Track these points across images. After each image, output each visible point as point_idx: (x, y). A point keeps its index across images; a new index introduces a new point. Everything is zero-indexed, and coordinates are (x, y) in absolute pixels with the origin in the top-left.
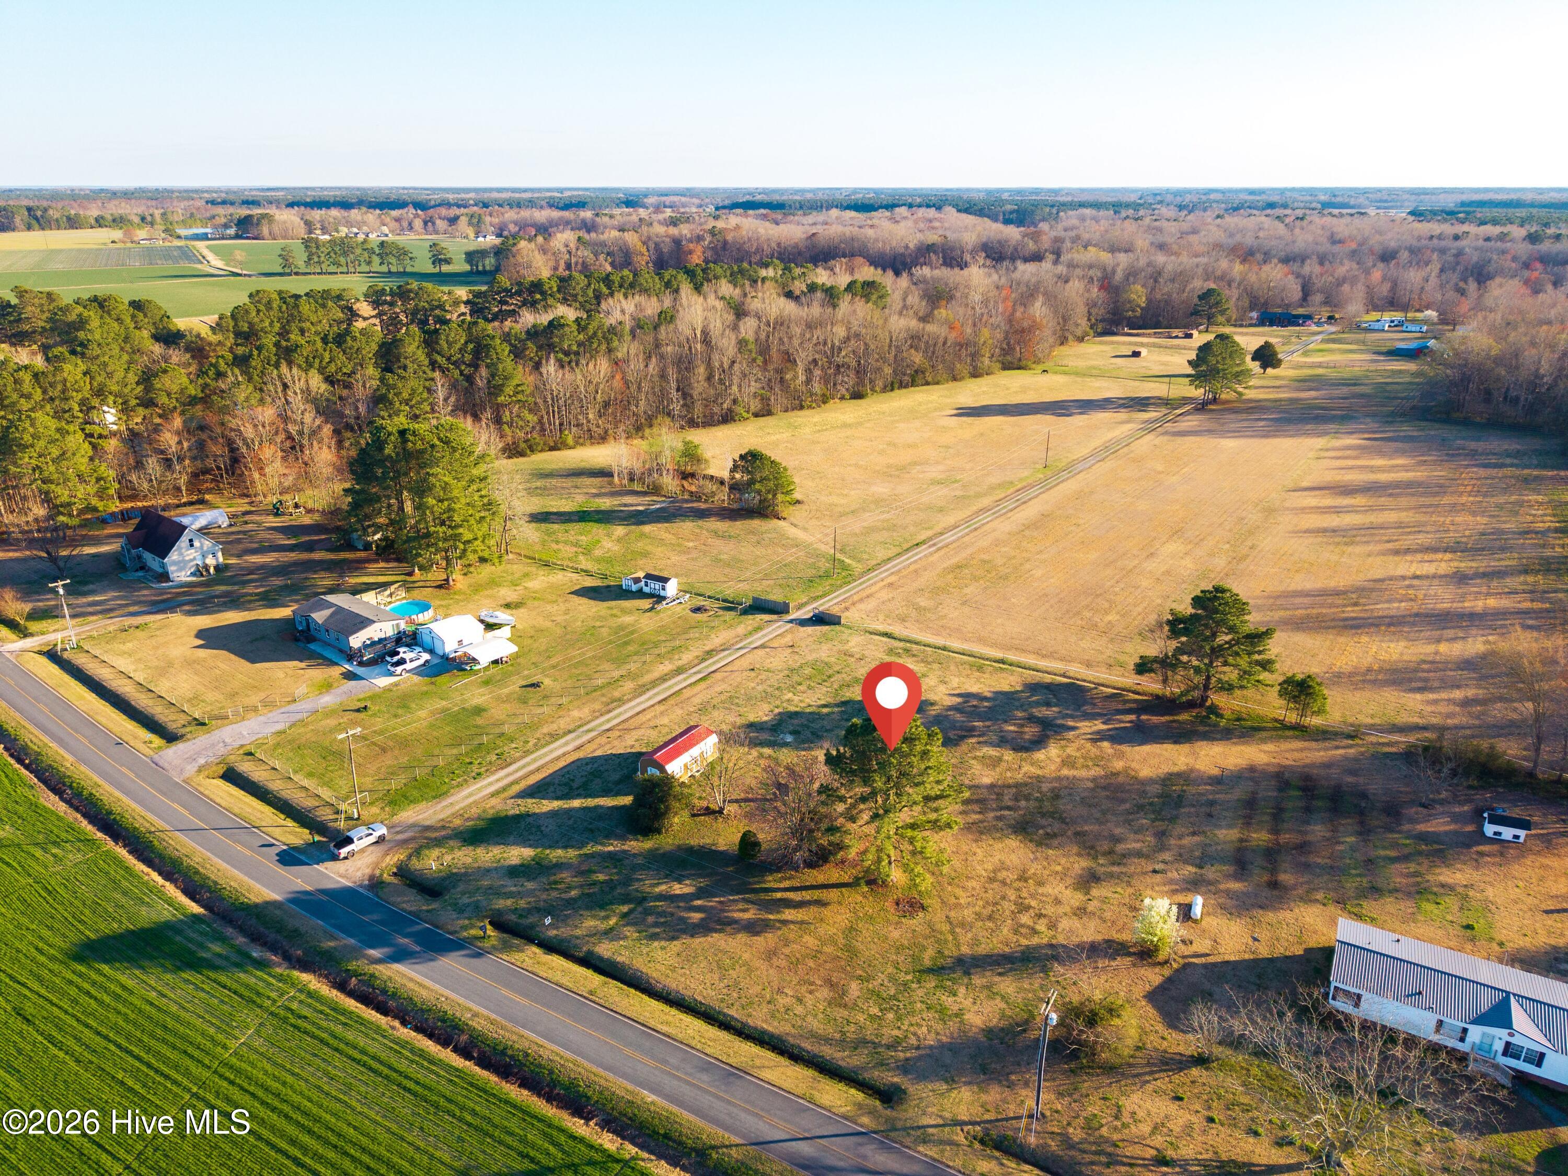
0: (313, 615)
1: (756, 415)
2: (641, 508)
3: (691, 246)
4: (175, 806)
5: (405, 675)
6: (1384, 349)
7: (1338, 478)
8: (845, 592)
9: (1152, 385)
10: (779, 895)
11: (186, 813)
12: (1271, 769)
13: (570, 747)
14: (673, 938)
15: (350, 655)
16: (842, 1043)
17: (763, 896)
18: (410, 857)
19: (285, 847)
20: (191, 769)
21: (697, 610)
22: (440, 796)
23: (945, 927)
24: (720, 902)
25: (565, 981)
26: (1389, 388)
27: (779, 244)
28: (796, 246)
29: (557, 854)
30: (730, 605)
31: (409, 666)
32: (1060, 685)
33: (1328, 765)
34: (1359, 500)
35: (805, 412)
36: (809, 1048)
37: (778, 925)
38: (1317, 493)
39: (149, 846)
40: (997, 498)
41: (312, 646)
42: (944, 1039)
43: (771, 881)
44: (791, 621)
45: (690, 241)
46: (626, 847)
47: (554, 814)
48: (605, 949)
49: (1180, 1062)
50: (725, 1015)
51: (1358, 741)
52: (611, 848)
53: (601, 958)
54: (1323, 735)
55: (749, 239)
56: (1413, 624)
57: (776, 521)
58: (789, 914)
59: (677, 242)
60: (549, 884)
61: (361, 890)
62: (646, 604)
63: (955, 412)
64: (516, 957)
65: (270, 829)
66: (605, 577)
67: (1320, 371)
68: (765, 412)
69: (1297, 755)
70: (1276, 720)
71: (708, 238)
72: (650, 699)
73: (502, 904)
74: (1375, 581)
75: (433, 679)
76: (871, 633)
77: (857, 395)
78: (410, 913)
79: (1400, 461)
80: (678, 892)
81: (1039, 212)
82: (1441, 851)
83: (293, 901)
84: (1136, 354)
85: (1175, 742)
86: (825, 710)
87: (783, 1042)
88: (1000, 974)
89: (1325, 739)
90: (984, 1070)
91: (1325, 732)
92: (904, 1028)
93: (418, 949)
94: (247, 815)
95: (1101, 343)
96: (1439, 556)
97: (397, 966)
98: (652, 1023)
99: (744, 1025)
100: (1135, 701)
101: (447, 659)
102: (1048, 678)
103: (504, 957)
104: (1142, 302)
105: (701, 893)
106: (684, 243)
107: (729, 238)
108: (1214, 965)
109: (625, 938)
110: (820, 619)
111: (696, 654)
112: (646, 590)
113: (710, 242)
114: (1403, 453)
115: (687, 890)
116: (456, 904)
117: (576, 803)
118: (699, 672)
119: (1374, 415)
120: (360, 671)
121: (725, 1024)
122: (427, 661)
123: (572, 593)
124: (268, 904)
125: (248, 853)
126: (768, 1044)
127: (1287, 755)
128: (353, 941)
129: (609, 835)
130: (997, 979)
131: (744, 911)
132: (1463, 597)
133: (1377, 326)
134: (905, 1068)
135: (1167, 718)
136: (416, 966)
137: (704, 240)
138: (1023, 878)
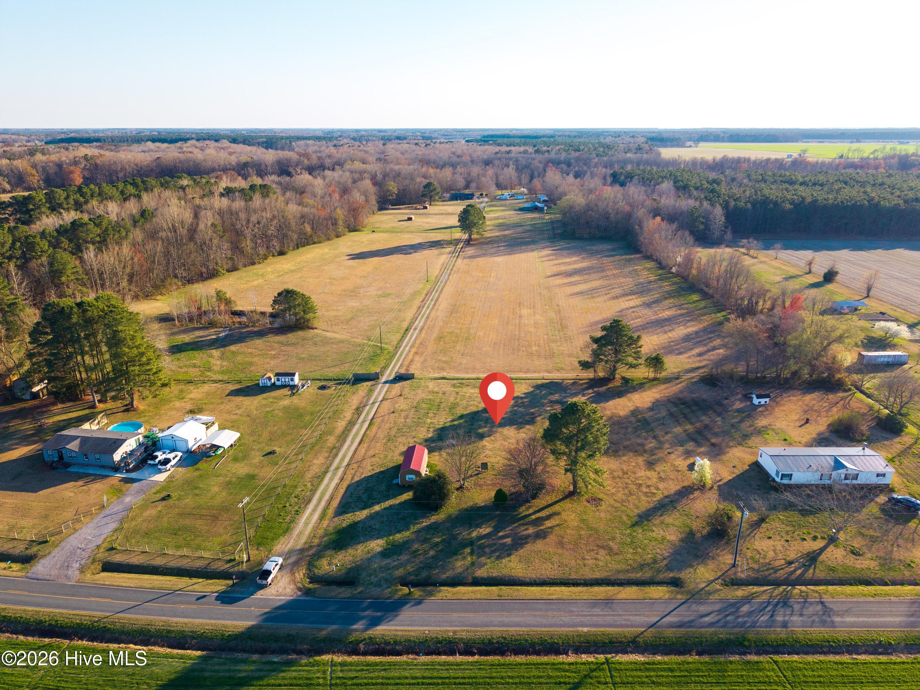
0: (68, 447)
1: (228, 271)
2: (214, 337)
3: (72, 168)
4: (93, 599)
5: (172, 469)
6: (517, 208)
7: (559, 269)
8: (398, 361)
9: (432, 235)
10: (534, 517)
11: (109, 600)
12: (664, 399)
13: (336, 481)
14: (509, 555)
15: (116, 468)
16: (634, 570)
17: (527, 520)
18: (309, 569)
19: (216, 594)
20: (74, 573)
21: (323, 388)
22: (287, 530)
23: (618, 505)
24: (511, 530)
25: (479, 596)
26: (537, 226)
27: (136, 165)
28: (148, 166)
29: (399, 537)
30: (341, 381)
31: (173, 462)
32: (547, 384)
33: (681, 392)
34: (576, 278)
35: (257, 266)
36: (623, 578)
37: (549, 530)
38: (557, 277)
39: (105, 630)
40: (421, 299)
41: (72, 469)
42: (671, 551)
43: (523, 511)
44: (386, 382)
45: (70, 164)
46: (432, 521)
47: (371, 517)
48: (481, 573)
49: (756, 524)
50: (571, 579)
51: (681, 380)
52: (424, 524)
53: (483, 579)
54: (667, 380)
55: (115, 163)
56: (651, 327)
57: (311, 330)
58: (548, 524)
59: (59, 166)
60: (412, 553)
61: (300, 598)
62: (286, 391)
63: (348, 258)
64: (440, 595)
65: (190, 588)
66: (240, 382)
67: (501, 221)
68: (233, 269)
69: (669, 391)
70: (645, 378)
71: (84, 163)
72: (352, 442)
73: (400, 572)
74: (619, 312)
75: (195, 467)
76: (435, 379)
77: (282, 253)
78: (348, 598)
79: (575, 259)
80: (484, 533)
81: (279, 142)
82: (749, 414)
83: (266, 620)
84: (410, 219)
85: (619, 397)
86: (456, 423)
87: (610, 580)
88: (661, 515)
89: (669, 382)
90: (697, 557)
91: (666, 379)
92: (650, 552)
93: (379, 614)
94: (161, 586)
95: (384, 214)
96: (630, 297)
97: (379, 628)
98: (545, 597)
99: (585, 580)
100: (585, 383)
101: (191, 452)
102: (540, 382)
103: (433, 598)
104: (395, 191)
105: (497, 529)
106: (65, 166)
107: (98, 162)
108: (727, 483)
109: (485, 564)
110: (400, 378)
111: (351, 412)
112: (278, 383)
113: (86, 165)
114: (572, 255)
115: (488, 530)
116: (372, 583)
117: (377, 508)
118: (364, 421)
119: (544, 239)
120: (133, 475)
121: (575, 584)
122: (181, 457)
123: (229, 395)
124: (250, 629)
125: (194, 607)
126: (603, 584)
127: (664, 392)
128: (334, 627)
129: (416, 518)
130: (662, 518)
131: (526, 529)
132: (656, 313)
133: (503, 197)
134: (669, 568)
135: (605, 387)
136: (391, 623)
137: (81, 163)
138: (625, 473)
